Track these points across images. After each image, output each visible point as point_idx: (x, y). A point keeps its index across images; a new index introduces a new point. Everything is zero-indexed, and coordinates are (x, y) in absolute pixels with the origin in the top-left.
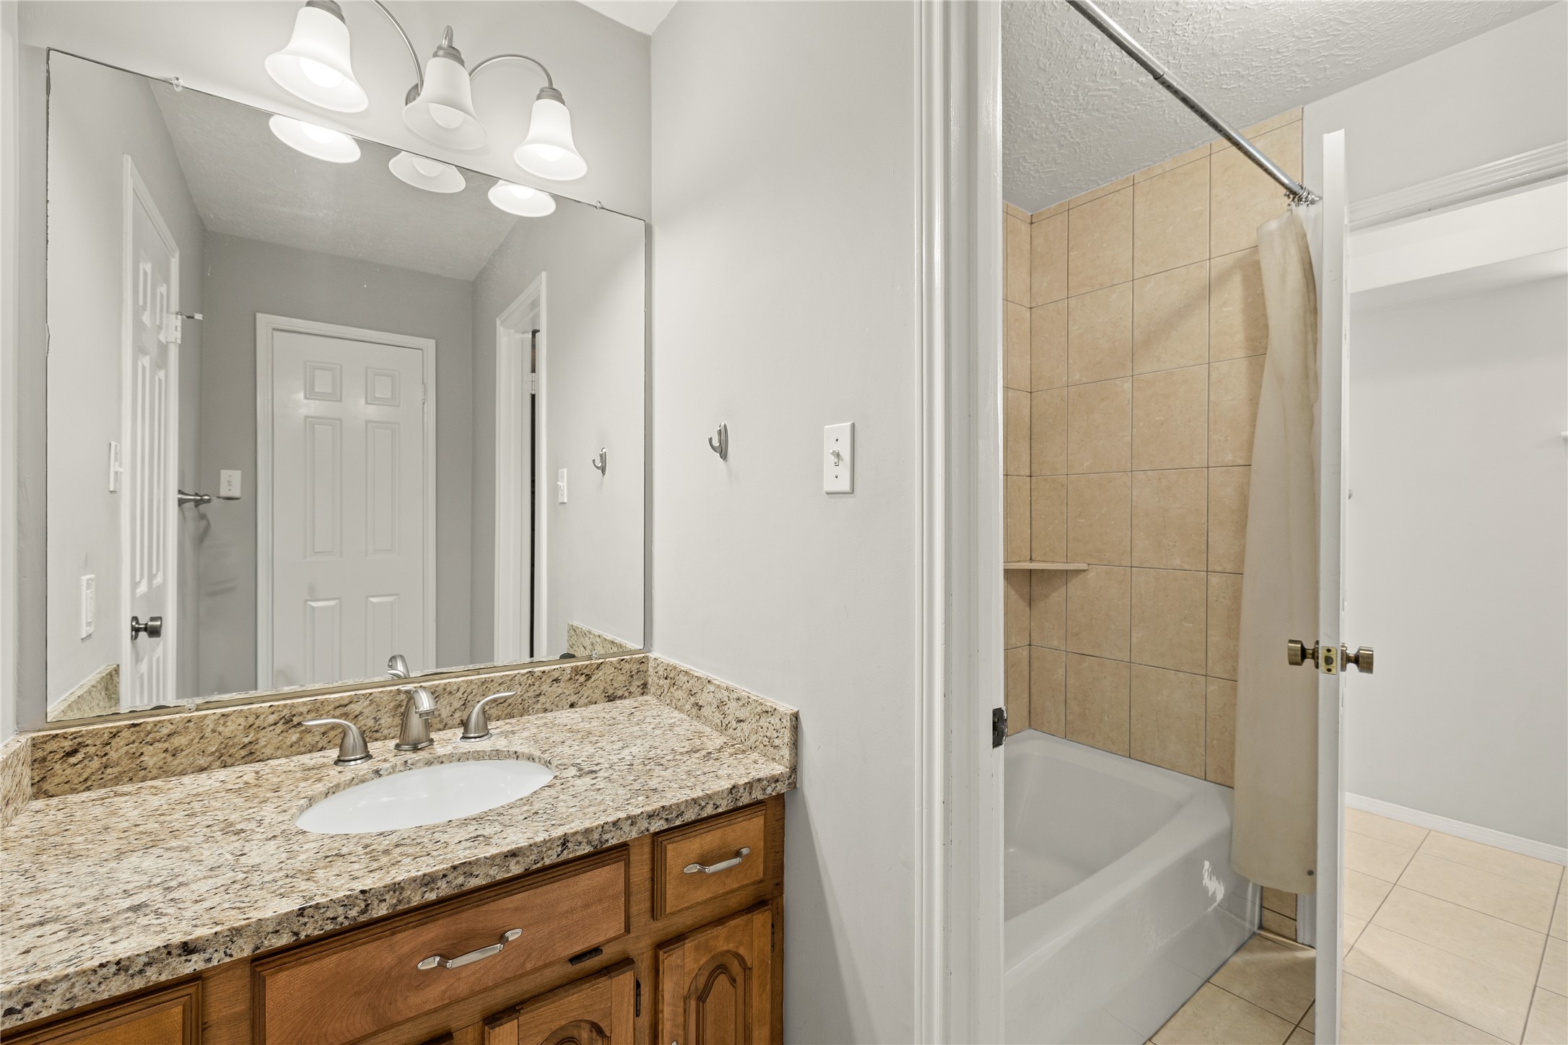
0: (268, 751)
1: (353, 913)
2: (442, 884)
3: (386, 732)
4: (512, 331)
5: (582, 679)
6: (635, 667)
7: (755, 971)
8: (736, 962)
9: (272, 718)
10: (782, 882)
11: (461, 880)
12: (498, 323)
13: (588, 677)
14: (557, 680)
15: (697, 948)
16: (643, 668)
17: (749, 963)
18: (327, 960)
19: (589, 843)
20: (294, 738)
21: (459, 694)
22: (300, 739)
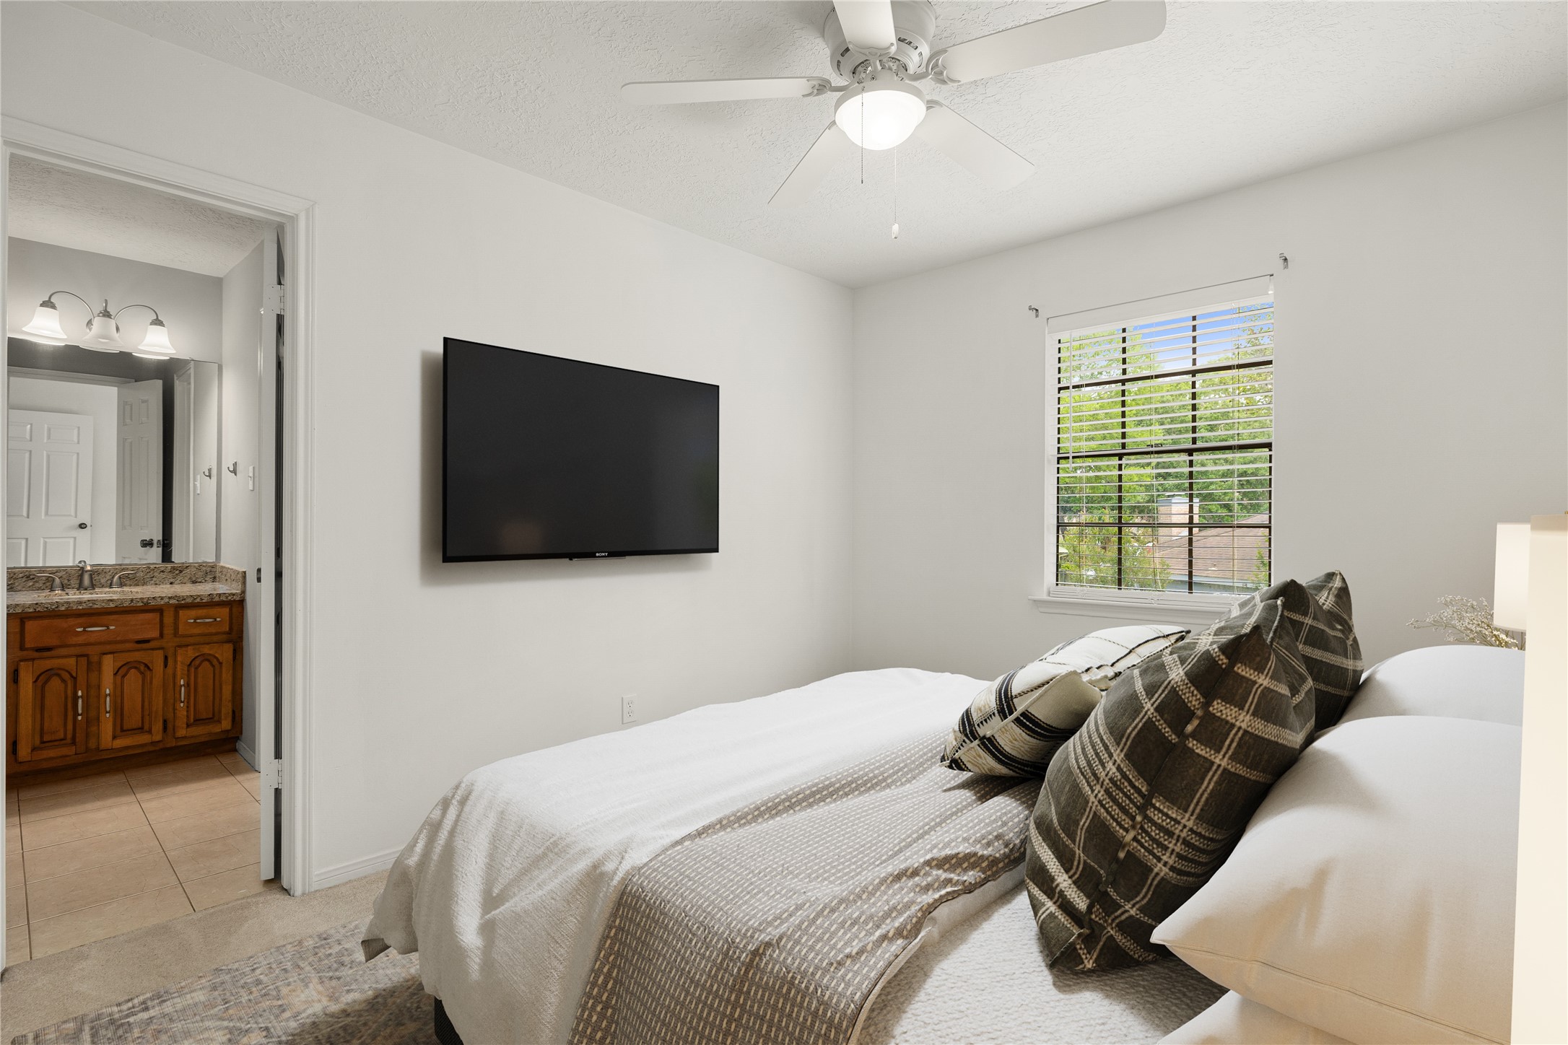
0: (19, 588)
1: (53, 607)
2: (84, 605)
3: (73, 586)
4: (185, 383)
5: (177, 572)
6: (209, 569)
7: (224, 664)
8: (215, 660)
9: (21, 575)
10: (242, 637)
11: (91, 605)
12: (175, 378)
13: (181, 572)
14: (163, 571)
15: (194, 649)
16: (213, 570)
17: (221, 661)
18: (44, 621)
19: (142, 602)
20: (31, 584)
21: (110, 573)
22: (33, 585)
